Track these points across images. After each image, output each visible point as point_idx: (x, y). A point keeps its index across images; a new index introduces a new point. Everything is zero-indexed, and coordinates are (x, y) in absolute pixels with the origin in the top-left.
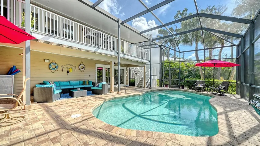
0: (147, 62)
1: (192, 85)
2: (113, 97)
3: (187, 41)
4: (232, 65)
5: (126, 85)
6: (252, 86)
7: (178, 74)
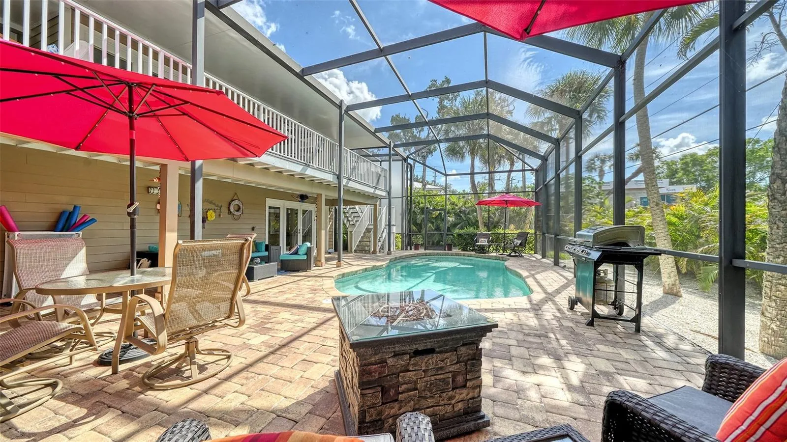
0: (384, 194)
1: (468, 243)
2: (341, 273)
3: (454, 153)
4: (528, 204)
5: (329, 249)
6: (558, 237)
7: (434, 221)
